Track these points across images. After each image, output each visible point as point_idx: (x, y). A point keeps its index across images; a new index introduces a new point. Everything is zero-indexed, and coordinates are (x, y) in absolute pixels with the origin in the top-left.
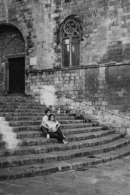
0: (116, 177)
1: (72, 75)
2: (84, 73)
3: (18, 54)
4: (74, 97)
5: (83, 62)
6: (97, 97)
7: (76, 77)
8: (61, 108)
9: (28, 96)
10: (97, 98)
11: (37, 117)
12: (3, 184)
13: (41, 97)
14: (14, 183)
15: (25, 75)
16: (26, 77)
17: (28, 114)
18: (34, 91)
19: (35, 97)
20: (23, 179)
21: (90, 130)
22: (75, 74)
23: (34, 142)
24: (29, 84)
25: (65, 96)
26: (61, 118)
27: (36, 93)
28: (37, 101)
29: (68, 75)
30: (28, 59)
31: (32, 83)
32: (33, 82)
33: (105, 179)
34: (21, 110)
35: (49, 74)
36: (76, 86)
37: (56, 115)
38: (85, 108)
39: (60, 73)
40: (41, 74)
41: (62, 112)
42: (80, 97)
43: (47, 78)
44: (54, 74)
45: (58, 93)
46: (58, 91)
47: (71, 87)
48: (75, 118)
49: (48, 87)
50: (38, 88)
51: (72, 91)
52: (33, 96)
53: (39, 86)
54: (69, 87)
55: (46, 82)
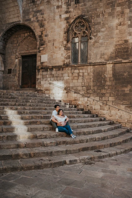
0: (121, 172)
1: (81, 71)
2: (92, 70)
3: (31, 51)
4: (82, 93)
5: (91, 59)
6: (105, 92)
7: (84, 73)
8: (69, 102)
9: (38, 91)
10: (104, 94)
11: (47, 111)
12: (14, 175)
13: (51, 92)
14: (24, 174)
15: (37, 71)
16: (37, 73)
17: (39, 108)
18: (44, 86)
19: (46, 92)
20: (33, 171)
21: (97, 125)
22: (83, 71)
23: (44, 135)
24: (40, 79)
25: (74, 91)
26: (70, 112)
27: (47, 88)
28: (47, 95)
29: (77, 71)
30: (40, 56)
31: (43, 79)
32: (44, 77)
33: (110, 173)
34: (32, 104)
35: (59, 70)
36: (85, 82)
37: (64, 109)
38: (92, 103)
39: (69, 69)
40: (52, 70)
41: (70, 107)
42: (88, 92)
43: (57, 74)
44: (64, 70)
45: (67, 88)
46: (68, 86)
47: (80, 83)
48: (83, 112)
49: (58, 82)
50: (48, 84)
51: (81, 86)
52: (44, 90)
53: (49, 81)
54: (78, 83)
55: (56, 78)
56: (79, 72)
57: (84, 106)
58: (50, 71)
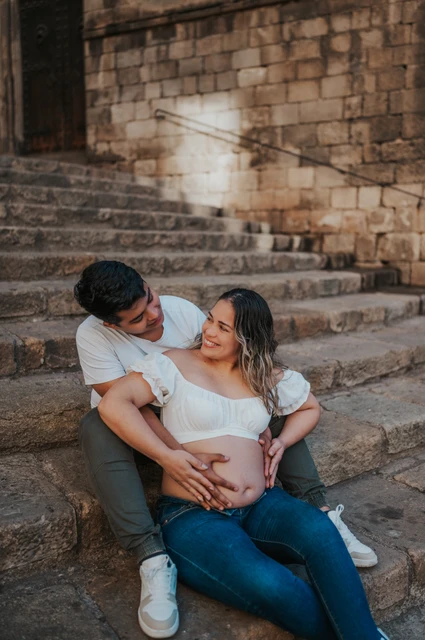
1: (341, 24)
4: (346, 159)
7: (363, 35)
8: (271, 220)
13: (169, 164)
15: (87, 51)
16: (88, 62)
18: (129, 136)
19: (138, 164)
22: (355, 21)
24: (106, 94)
25: (297, 152)
27: (143, 144)
28: (144, 182)
29: (314, 27)
31: (121, 92)
32: (124, 82)
35: (209, 31)
36: (363, 94)
37: (246, 265)
38: (410, 218)
39: (267, 22)
40: (166, 38)
41: (279, 246)
42: (385, 155)
43: (198, 54)
44: (236, 31)
45: (254, 137)
46: (259, 125)
47: (331, 98)
48: (363, 280)
49: (202, 105)
50: (151, 118)
51: (339, 121)
52: (128, 158)
53: (154, 102)
54: (320, 101)
55: (194, 79)
56: (332, 33)
58: (159, 44)
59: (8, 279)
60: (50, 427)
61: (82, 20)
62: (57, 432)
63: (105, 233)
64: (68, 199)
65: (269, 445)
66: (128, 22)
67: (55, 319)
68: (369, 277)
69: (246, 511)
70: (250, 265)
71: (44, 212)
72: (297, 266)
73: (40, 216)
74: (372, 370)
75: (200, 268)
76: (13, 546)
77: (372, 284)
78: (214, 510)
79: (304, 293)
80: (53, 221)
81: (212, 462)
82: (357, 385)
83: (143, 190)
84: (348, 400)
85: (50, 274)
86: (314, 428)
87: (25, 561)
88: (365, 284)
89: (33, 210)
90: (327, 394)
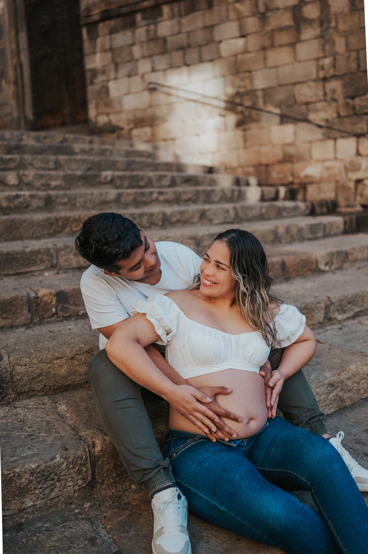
4: (323, 115)
7: (330, 3)
8: (257, 174)
13: (162, 131)
15: (85, 36)
16: (87, 44)
18: (125, 107)
24: (104, 72)
25: (277, 111)
27: (139, 114)
31: (117, 69)
32: (119, 60)
34: (11, 199)
35: (192, 9)
36: (335, 55)
37: (237, 215)
40: (154, 18)
41: (266, 197)
42: (358, 108)
43: (184, 30)
44: (216, 8)
45: (238, 100)
46: (242, 90)
47: (306, 61)
48: (345, 223)
49: (189, 75)
50: (144, 90)
51: (315, 81)
52: (126, 127)
53: (147, 76)
54: (296, 64)
55: (181, 53)
56: (303, 2)
57: (340, 187)
58: (148, 25)
59: (21, 238)
60: (63, 371)
61: (79, 9)
62: (70, 375)
63: (107, 193)
64: (74, 166)
65: (269, 376)
66: (120, 7)
67: (65, 273)
68: (351, 220)
69: (250, 441)
70: (241, 214)
71: (52, 178)
72: (284, 214)
73: (49, 182)
74: (360, 304)
75: (195, 220)
76: (30, 485)
77: (354, 226)
78: (220, 442)
79: (292, 237)
80: (60, 185)
81: (216, 395)
82: (348, 319)
83: (141, 154)
84: (341, 333)
85: (59, 232)
86: (310, 360)
87: (43, 499)
88: (347, 227)
89: (42, 176)
90: (320, 328)
